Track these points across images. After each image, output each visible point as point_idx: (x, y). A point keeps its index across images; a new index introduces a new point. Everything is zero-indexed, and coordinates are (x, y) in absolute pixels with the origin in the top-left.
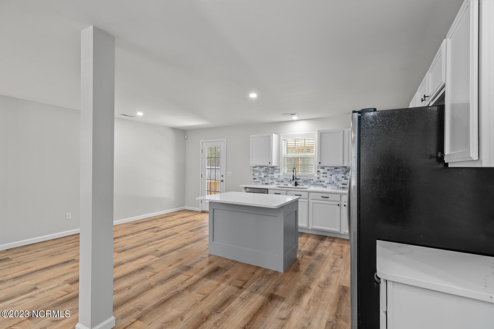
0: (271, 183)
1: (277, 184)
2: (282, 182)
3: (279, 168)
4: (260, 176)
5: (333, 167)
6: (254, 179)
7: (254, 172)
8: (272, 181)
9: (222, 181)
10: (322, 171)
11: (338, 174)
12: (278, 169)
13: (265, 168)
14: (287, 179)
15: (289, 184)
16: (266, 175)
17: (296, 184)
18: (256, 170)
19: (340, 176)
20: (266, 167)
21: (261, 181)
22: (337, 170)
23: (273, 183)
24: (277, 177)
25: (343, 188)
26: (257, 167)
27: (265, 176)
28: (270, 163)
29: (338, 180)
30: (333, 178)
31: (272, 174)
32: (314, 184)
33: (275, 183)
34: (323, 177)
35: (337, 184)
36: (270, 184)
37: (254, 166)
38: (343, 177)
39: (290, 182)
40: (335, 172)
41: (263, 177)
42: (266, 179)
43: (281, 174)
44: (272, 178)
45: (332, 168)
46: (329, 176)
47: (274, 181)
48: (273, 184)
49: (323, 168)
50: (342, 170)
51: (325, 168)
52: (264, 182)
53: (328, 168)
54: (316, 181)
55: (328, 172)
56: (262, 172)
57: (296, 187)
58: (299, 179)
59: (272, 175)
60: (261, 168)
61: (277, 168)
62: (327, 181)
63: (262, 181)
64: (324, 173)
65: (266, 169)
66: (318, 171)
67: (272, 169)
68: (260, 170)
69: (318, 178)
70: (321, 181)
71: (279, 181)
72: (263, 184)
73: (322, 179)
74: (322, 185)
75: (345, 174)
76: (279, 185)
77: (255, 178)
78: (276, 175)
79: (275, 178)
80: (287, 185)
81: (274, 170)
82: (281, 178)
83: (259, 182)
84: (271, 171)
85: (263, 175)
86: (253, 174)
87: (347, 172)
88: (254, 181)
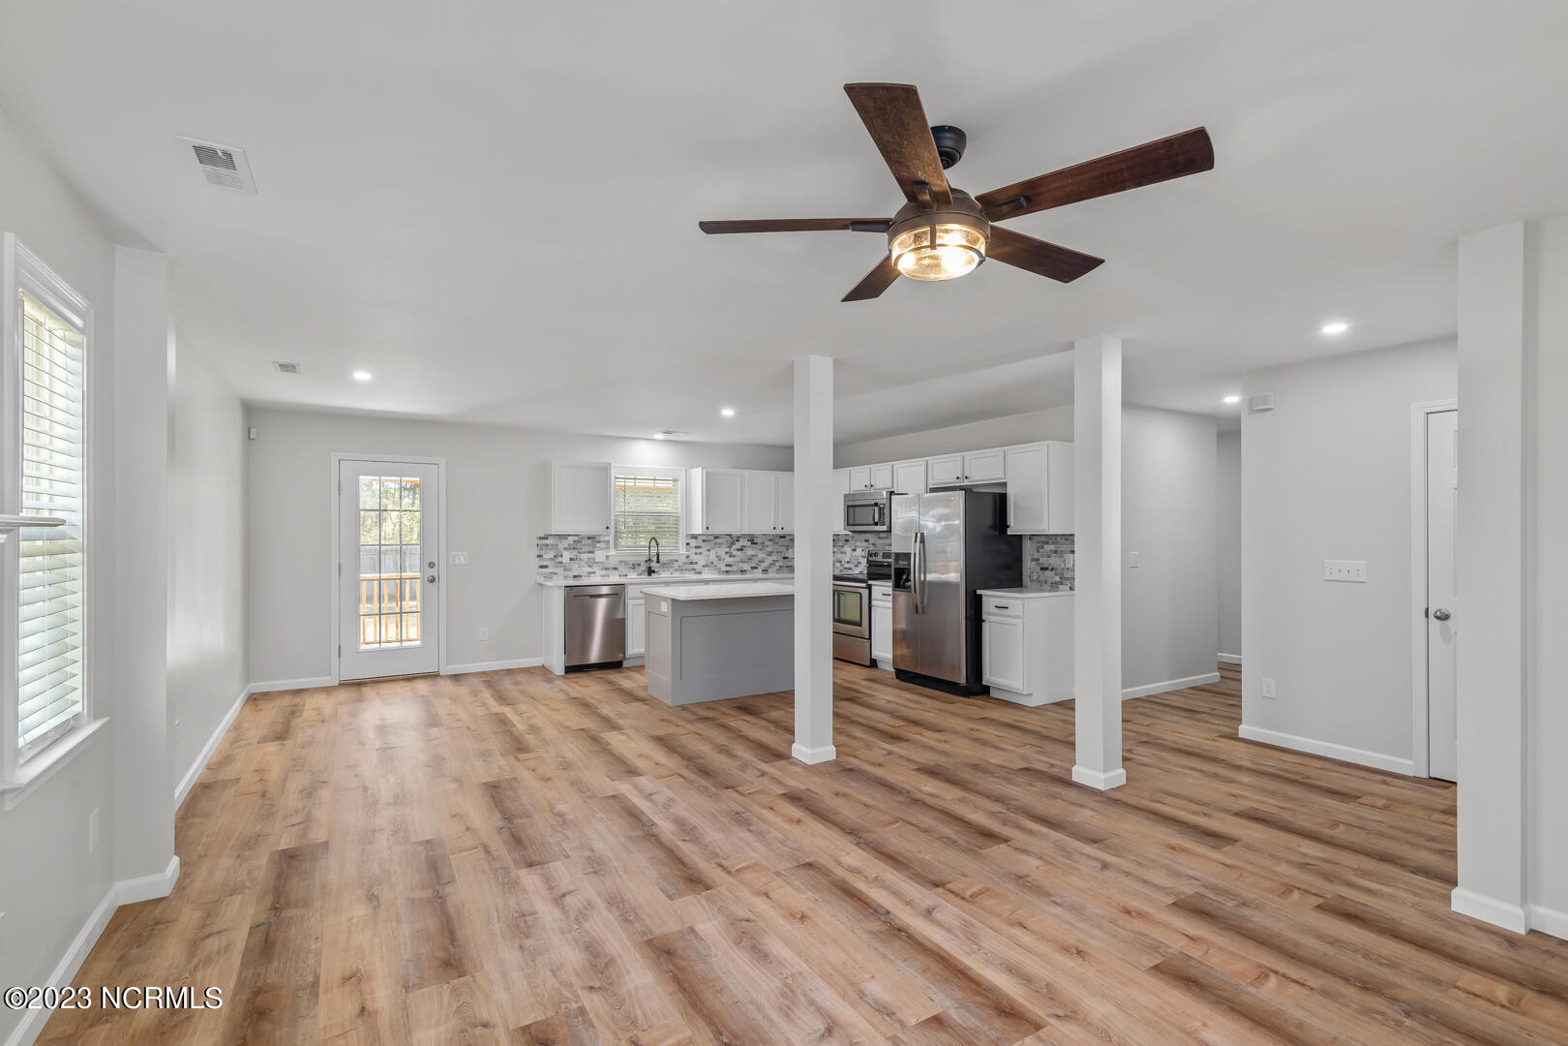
0: (589, 573)
1: (602, 576)
2: (616, 569)
3: (607, 538)
4: (559, 559)
6: (541, 567)
7: (542, 549)
8: (589, 570)
9: (432, 580)
10: (693, 543)
11: (719, 547)
12: (604, 542)
13: (571, 541)
14: (626, 562)
15: (630, 572)
16: (574, 557)
17: (651, 572)
18: (547, 545)
19: (722, 551)
20: (576, 538)
21: (560, 570)
22: (718, 540)
23: (594, 573)
24: (603, 559)
25: (727, 572)
26: (550, 537)
27: (571, 559)
28: (607, 528)
29: (719, 558)
30: (712, 556)
31: (589, 552)
32: (681, 570)
33: (599, 572)
34: (696, 553)
35: (719, 566)
37: (543, 534)
38: (726, 553)
39: (632, 569)
40: (715, 544)
41: (568, 561)
42: (575, 566)
43: (612, 552)
44: (591, 563)
45: (710, 538)
46: (705, 553)
47: (595, 569)
48: (593, 575)
49: (695, 537)
50: (726, 541)
51: (699, 537)
52: (571, 574)
53: (704, 538)
54: (684, 563)
55: (702, 544)
56: (565, 549)
59: (590, 555)
60: (560, 539)
61: (602, 539)
62: (702, 562)
63: (565, 570)
64: (696, 547)
65: (574, 541)
66: (688, 544)
67: (590, 541)
68: (558, 545)
69: (688, 557)
70: (691, 563)
71: (607, 569)
72: (566, 577)
73: (694, 558)
74: (694, 569)
75: (730, 547)
76: (609, 576)
77: (545, 563)
78: (599, 556)
79: (597, 563)
80: (627, 576)
81: (595, 545)
82: (613, 562)
83: (556, 574)
84: (589, 545)
85: (567, 556)
86: (538, 556)
87: (733, 543)
88: (541, 574)
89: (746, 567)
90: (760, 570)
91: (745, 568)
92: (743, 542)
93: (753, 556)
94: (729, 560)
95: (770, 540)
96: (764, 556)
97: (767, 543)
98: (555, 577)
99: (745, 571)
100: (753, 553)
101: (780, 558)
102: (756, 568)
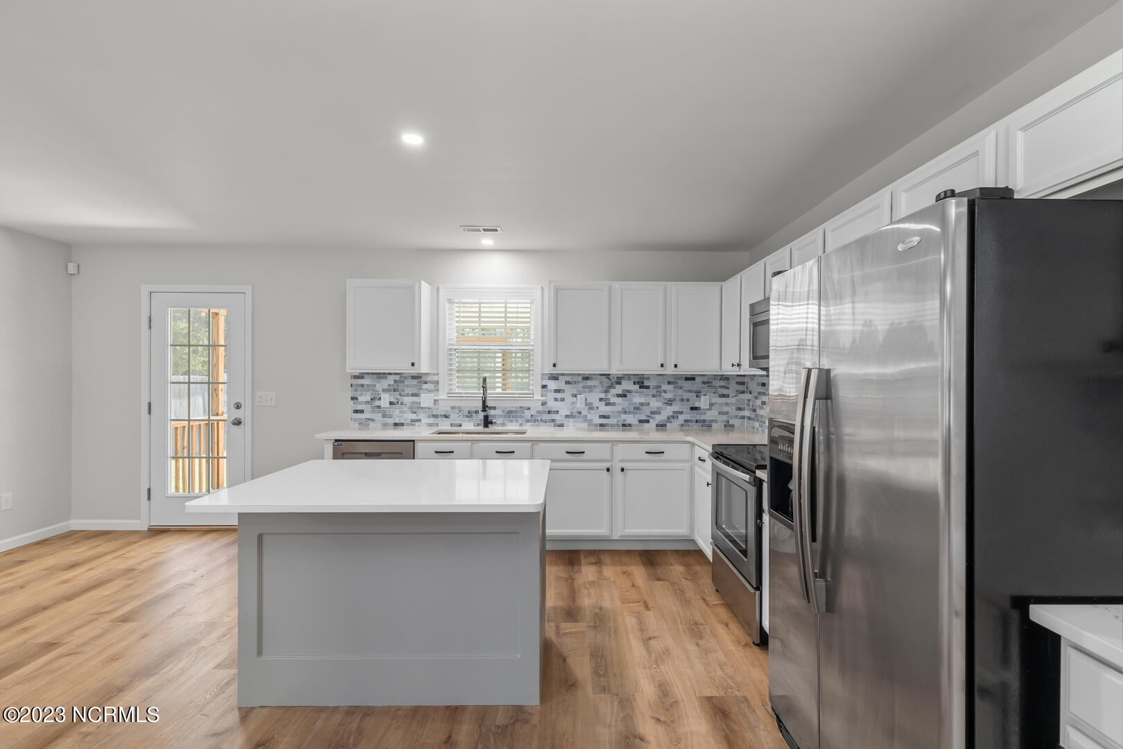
0: (413, 421)
1: (430, 425)
2: (446, 417)
3: (435, 378)
4: (377, 403)
5: (579, 375)
6: (356, 411)
7: (356, 390)
8: (414, 416)
9: (238, 423)
10: (552, 385)
11: (590, 392)
12: (432, 382)
13: (390, 380)
14: (459, 408)
15: (464, 421)
16: (395, 401)
17: (487, 422)
18: (362, 386)
19: (594, 397)
20: (397, 378)
21: (378, 416)
22: (589, 383)
23: (419, 420)
24: (431, 405)
25: (602, 425)
26: (367, 376)
27: (391, 403)
28: (413, 364)
29: (590, 407)
30: (580, 403)
31: (413, 395)
32: (533, 420)
33: (425, 420)
34: (556, 400)
35: (589, 417)
36: (409, 425)
37: (357, 372)
38: (601, 400)
39: (467, 417)
40: (584, 387)
41: (388, 405)
42: (396, 411)
43: (442, 396)
44: (415, 408)
45: (576, 378)
46: (569, 399)
47: (422, 416)
48: (417, 424)
49: (554, 377)
50: (601, 383)
51: (560, 377)
52: (391, 421)
53: (568, 379)
54: (538, 412)
55: (567, 387)
56: (384, 390)
57: (487, 430)
58: (494, 408)
59: (415, 399)
60: (377, 378)
61: (429, 378)
62: (564, 408)
63: (384, 416)
64: (557, 391)
65: (395, 381)
66: (544, 387)
67: (415, 382)
68: (375, 386)
69: (544, 404)
70: (549, 412)
71: (435, 416)
72: (385, 425)
73: (552, 405)
74: (553, 421)
75: (606, 391)
76: (437, 425)
77: (360, 407)
78: (426, 400)
79: (422, 408)
80: (461, 426)
81: (421, 386)
82: (443, 408)
83: (373, 420)
84: (412, 386)
85: (386, 399)
86: (353, 398)
87: (611, 386)
88: (355, 420)
89: (630, 419)
90: (653, 424)
91: (628, 422)
92: (627, 385)
93: (642, 404)
94: (604, 409)
95: (669, 383)
96: (659, 404)
97: (665, 387)
98: (371, 424)
99: (630, 425)
100: (643, 400)
101: (686, 408)
102: (648, 421)
